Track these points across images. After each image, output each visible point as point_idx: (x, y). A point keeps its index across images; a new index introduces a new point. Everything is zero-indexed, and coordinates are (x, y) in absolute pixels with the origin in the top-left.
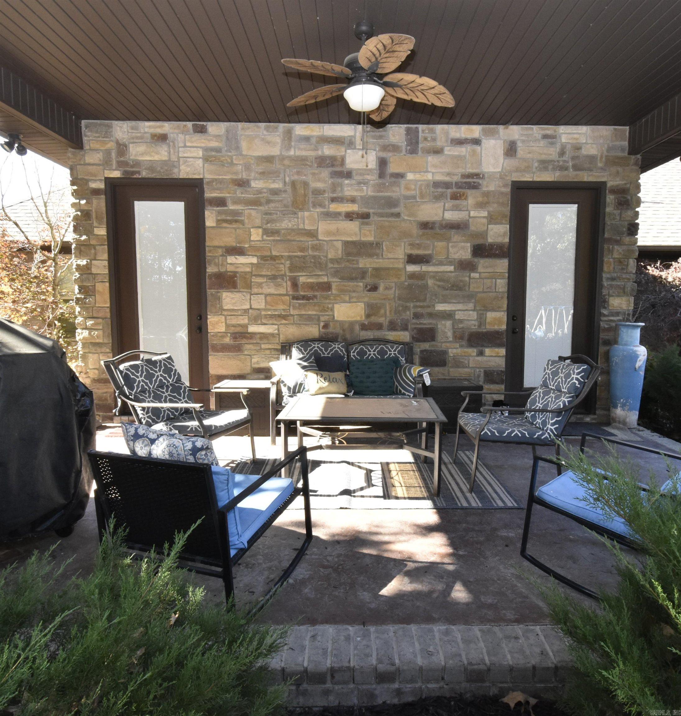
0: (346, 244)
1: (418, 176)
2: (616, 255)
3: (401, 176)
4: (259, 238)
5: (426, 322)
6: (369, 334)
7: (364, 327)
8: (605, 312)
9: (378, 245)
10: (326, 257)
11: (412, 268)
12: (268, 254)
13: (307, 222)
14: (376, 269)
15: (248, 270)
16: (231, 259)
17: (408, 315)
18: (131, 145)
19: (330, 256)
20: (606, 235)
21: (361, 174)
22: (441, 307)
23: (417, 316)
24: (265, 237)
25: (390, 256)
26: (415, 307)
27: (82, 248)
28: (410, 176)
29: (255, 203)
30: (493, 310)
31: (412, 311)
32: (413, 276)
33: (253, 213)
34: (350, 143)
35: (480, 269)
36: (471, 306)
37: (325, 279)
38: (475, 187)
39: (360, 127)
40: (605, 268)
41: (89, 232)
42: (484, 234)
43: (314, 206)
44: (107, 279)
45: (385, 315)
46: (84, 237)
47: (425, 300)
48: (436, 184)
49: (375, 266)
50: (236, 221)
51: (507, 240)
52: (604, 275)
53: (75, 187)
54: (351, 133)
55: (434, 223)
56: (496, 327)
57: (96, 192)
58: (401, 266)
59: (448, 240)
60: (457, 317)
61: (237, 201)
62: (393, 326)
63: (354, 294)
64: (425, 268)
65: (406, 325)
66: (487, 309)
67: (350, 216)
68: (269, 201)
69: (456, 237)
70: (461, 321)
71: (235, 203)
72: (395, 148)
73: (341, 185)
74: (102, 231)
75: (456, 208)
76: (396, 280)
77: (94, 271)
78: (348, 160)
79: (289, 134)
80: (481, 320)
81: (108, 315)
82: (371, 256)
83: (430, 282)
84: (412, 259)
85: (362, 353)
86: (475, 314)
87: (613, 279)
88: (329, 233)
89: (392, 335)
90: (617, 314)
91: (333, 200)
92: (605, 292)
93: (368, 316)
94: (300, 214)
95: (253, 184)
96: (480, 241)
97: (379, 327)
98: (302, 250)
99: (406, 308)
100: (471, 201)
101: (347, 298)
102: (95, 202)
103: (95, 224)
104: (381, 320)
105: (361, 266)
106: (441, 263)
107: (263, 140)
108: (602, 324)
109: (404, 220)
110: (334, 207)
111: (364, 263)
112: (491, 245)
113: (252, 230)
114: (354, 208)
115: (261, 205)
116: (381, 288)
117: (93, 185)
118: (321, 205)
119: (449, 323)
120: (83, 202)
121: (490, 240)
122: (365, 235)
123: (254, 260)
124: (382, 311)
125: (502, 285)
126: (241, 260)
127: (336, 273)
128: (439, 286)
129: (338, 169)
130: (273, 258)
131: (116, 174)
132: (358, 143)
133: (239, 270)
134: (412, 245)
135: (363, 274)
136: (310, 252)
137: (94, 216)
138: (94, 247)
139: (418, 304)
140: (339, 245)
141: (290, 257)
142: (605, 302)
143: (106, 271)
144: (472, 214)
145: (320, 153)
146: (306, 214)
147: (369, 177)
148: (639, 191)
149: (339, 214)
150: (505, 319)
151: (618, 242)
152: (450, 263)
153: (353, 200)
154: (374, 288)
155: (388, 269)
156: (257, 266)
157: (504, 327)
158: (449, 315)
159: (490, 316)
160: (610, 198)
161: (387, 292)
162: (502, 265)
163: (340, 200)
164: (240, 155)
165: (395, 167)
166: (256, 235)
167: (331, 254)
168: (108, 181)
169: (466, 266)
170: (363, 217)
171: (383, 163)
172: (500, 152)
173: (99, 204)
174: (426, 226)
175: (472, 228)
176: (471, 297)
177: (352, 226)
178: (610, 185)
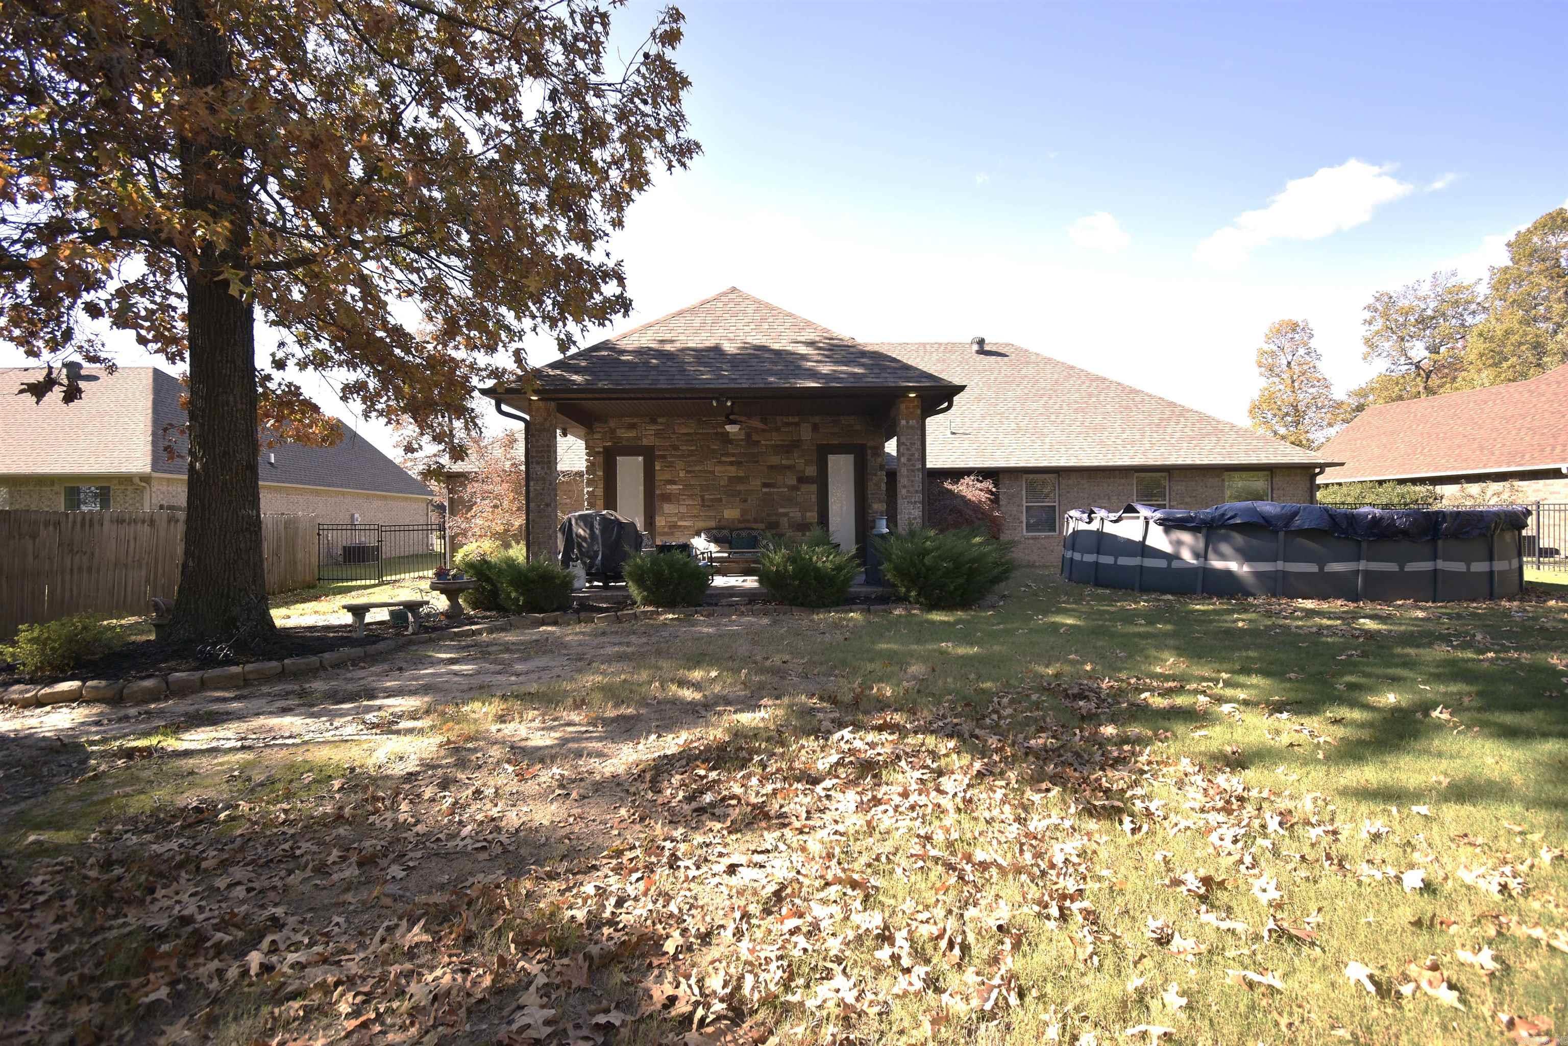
0: (730, 478)
4: (684, 475)
5: (774, 518)
6: (742, 525)
7: (740, 521)
8: (870, 512)
9: (747, 477)
11: (764, 490)
12: (688, 483)
13: (709, 466)
14: (746, 491)
15: (677, 492)
16: (669, 487)
17: (764, 514)
18: (618, 430)
22: (781, 510)
23: (768, 515)
24: (687, 475)
25: (754, 483)
26: (768, 510)
30: (810, 511)
31: (766, 512)
32: (766, 493)
35: (802, 490)
36: (797, 509)
37: (719, 496)
38: (797, 447)
40: (869, 488)
41: (595, 474)
42: (804, 471)
43: (713, 458)
44: (602, 498)
46: (592, 476)
47: (772, 507)
48: (777, 446)
49: (746, 489)
50: (671, 467)
51: (817, 474)
52: (869, 492)
53: (588, 451)
55: (777, 466)
56: (811, 521)
57: (599, 453)
58: (759, 489)
59: (784, 475)
60: (790, 516)
61: (673, 456)
62: (756, 521)
63: (734, 504)
64: (772, 490)
65: (763, 520)
66: (807, 511)
67: (731, 463)
68: (689, 456)
69: (788, 473)
71: (670, 457)
73: (727, 447)
74: (600, 473)
75: (788, 459)
76: (757, 496)
77: (596, 494)
78: (730, 435)
80: (804, 517)
82: (743, 483)
83: (775, 497)
84: (765, 485)
85: (738, 535)
86: (800, 513)
87: (874, 494)
88: (721, 472)
89: (755, 526)
90: (877, 512)
91: (722, 455)
92: (869, 501)
93: (742, 515)
94: (705, 463)
95: (681, 447)
96: (801, 475)
97: (748, 521)
98: (707, 481)
99: (763, 511)
100: (795, 454)
101: (731, 506)
102: (598, 458)
103: (597, 469)
104: (749, 517)
105: (738, 489)
106: (781, 487)
107: (686, 425)
108: (869, 517)
109: (760, 465)
110: (724, 459)
111: (740, 487)
112: (808, 477)
113: (680, 471)
114: (733, 459)
115: (685, 458)
116: (749, 501)
117: (597, 449)
118: (717, 458)
119: (785, 519)
120: (592, 458)
121: (807, 474)
122: (740, 473)
123: (681, 487)
124: (750, 513)
125: (814, 498)
126: (674, 487)
127: (725, 493)
128: (780, 499)
129: (725, 438)
130: (691, 486)
131: (609, 444)
133: (672, 492)
134: (765, 477)
135: (740, 492)
136: (711, 482)
137: (597, 465)
138: (596, 481)
140: (726, 478)
141: (700, 485)
142: (870, 507)
143: (602, 494)
144: (796, 461)
145: (715, 430)
146: (709, 462)
149: (726, 462)
151: (876, 475)
152: (786, 487)
153: (733, 455)
154: (745, 501)
155: (752, 490)
156: (682, 490)
158: (786, 514)
159: (808, 514)
160: (869, 452)
161: (752, 503)
162: (814, 488)
163: (727, 454)
164: (674, 433)
165: (755, 437)
166: (682, 474)
167: (722, 483)
168: (604, 447)
169: (794, 488)
170: (738, 464)
171: (748, 435)
172: (810, 429)
173: (600, 459)
174: (771, 467)
175: (797, 468)
176: (798, 504)
177: (733, 468)
178: (868, 445)
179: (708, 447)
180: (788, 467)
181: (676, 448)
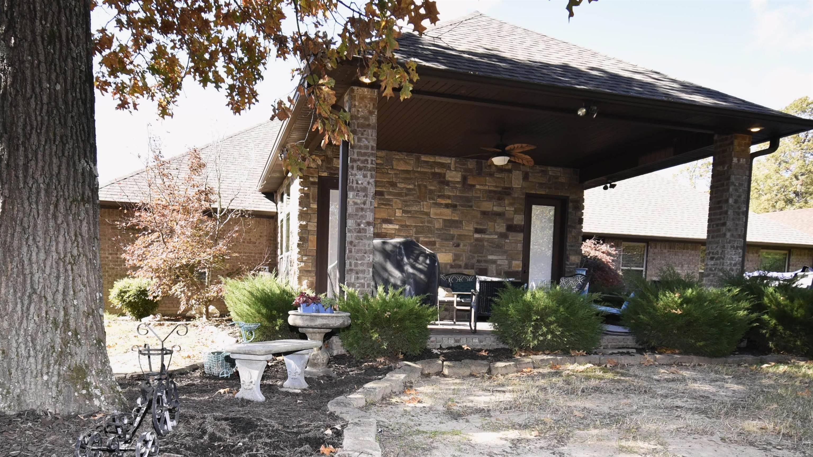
0: (445, 220)
1: (482, 187)
2: (573, 234)
3: (474, 186)
4: (400, 215)
5: (483, 265)
6: (454, 271)
7: (452, 267)
8: (568, 263)
9: (461, 222)
10: (434, 227)
11: (477, 236)
12: (404, 224)
13: (425, 207)
14: (459, 235)
15: (394, 232)
16: (385, 226)
17: (474, 261)
18: (335, 159)
19: (436, 227)
20: (569, 224)
21: (454, 184)
22: (490, 257)
23: (479, 261)
24: (403, 215)
25: (467, 228)
26: (478, 256)
27: (303, 215)
28: (478, 187)
29: (398, 195)
30: (516, 260)
31: (476, 258)
32: (477, 240)
33: (398, 201)
34: (447, 167)
35: (510, 238)
36: (505, 257)
37: (433, 239)
38: (508, 194)
39: (454, 159)
40: (568, 240)
41: (308, 206)
42: (512, 219)
43: (430, 199)
44: (316, 234)
45: (463, 261)
46: (305, 209)
47: (482, 253)
48: (490, 191)
49: (459, 233)
50: (389, 205)
51: (523, 223)
52: (568, 244)
53: (302, 180)
54: (449, 162)
55: (488, 212)
56: (517, 269)
57: (313, 183)
58: (472, 234)
59: (495, 221)
60: (498, 263)
61: (390, 193)
62: (466, 267)
63: (447, 248)
64: (483, 236)
65: (473, 266)
66: (513, 259)
67: (447, 206)
68: (407, 195)
69: (499, 221)
70: (500, 265)
71: (388, 195)
72: (470, 171)
73: (444, 189)
74: (315, 206)
75: (500, 205)
76: (469, 242)
77: (309, 228)
78: (447, 176)
79: (418, 159)
80: (510, 265)
81: (315, 254)
82: (457, 227)
83: (486, 244)
84: (477, 231)
85: (454, 280)
86: (507, 262)
87: (572, 246)
88: (436, 214)
89: (466, 272)
90: (573, 264)
91: (439, 197)
92: (568, 253)
93: (454, 260)
94: (422, 203)
95: (398, 185)
96: (510, 223)
97: (460, 267)
98: (422, 222)
99: (473, 257)
100: (506, 202)
101: (444, 250)
102: (312, 189)
103: (311, 202)
104: (460, 263)
105: (451, 233)
106: (491, 234)
107: (405, 161)
108: (566, 269)
109: (474, 210)
110: (440, 201)
111: (453, 231)
112: (516, 225)
113: (397, 210)
114: (449, 201)
115: (402, 196)
116: (461, 246)
117: (311, 179)
118: (433, 199)
119: (494, 266)
120: (306, 189)
121: (515, 223)
122: (454, 217)
123: (397, 227)
124: (461, 258)
125: (520, 247)
126: (391, 226)
127: (439, 236)
128: (490, 246)
129: (442, 179)
130: (407, 226)
131: (325, 174)
132: (452, 167)
133: (389, 232)
134: (477, 223)
135: (452, 237)
136: (426, 224)
137: (311, 197)
138: (310, 214)
139: (479, 255)
140: (441, 221)
141: (416, 227)
142: (568, 258)
143: (316, 229)
144: (507, 208)
145: (433, 171)
146: (425, 203)
147: (457, 185)
148: (583, 202)
149: (442, 204)
150: (521, 265)
151: (575, 228)
152: (496, 233)
153: (449, 197)
154: (458, 245)
155: (465, 235)
156: (398, 230)
157: (521, 269)
158: (494, 262)
159: (515, 263)
160: (571, 205)
161: (465, 248)
162: (520, 236)
163: (443, 197)
164: (392, 169)
165: (470, 181)
166: (399, 213)
167: (437, 226)
168: (320, 177)
169: (503, 236)
170: (454, 207)
171: (464, 178)
172: (521, 177)
173: (314, 190)
174: (484, 213)
175: (507, 216)
176: (505, 252)
177: (448, 211)
178: (570, 198)
179: (426, 186)
180: (500, 215)
181: (393, 185)
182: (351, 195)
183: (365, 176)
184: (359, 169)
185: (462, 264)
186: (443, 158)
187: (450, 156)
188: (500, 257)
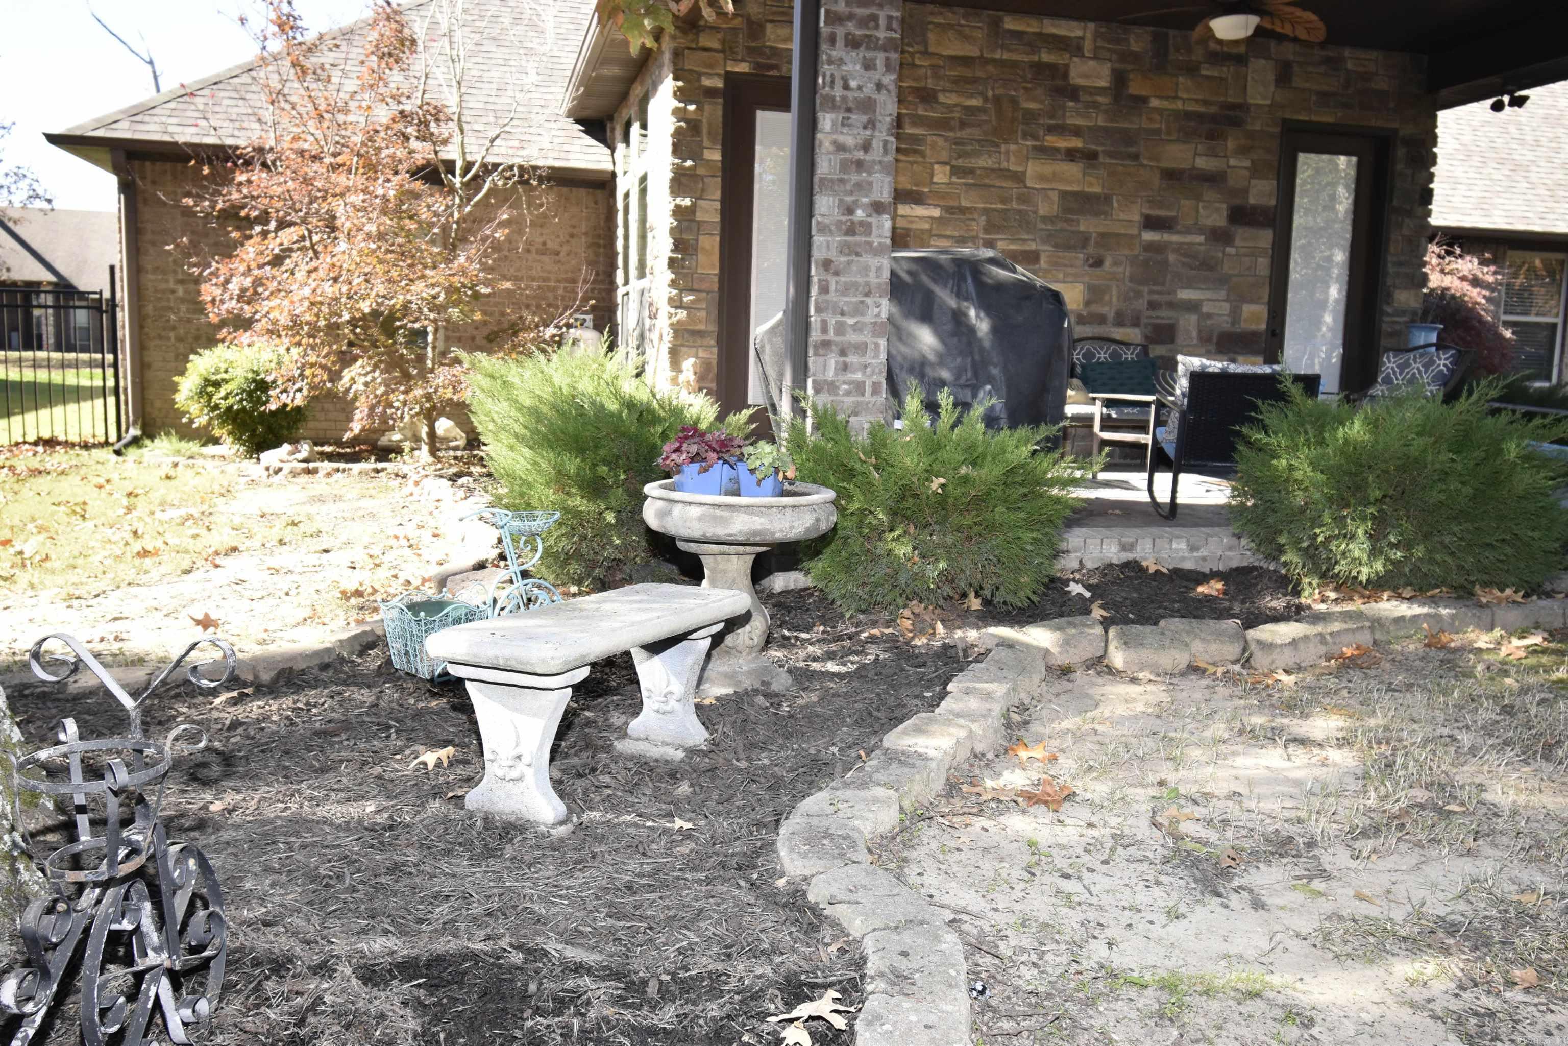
0: (1064, 195)
1: (1165, 104)
2: (1405, 232)
3: (1144, 100)
4: (945, 180)
5: (1165, 315)
6: (1088, 331)
7: (1081, 320)
8: (1389, 310)
9: (1106, 199)
10: (1035, 212)
11: (1149, 236)
12: (956, 204)
13: (1012, 159)
14: (1102, 235)
15: (927, 226)
16: (903, 209)
17: (1141, 304)
18: (769, 26)
19: (1041, 212)
20: (1395, 203)
21: (1091, 94)
22: (1184, 294)
23: (1152, 305)
24: (954, 179)
25: (1122, 216)
26: (1151, 292)
27: (684, 180)
28: (1155, 103)
29: (942, 124)
30: (1252, 301)
31: (1147, 297)
32: (1150, 247)
33: (940, 142)
34: (1072, 47)
35: (1238, 242)
36: (1222, 294)
37: (1033, 246)
38: (1236, 123)
39: (1091, 26)
40: (1392, 249)
41: (696, 155)
42: (1245, 191)
43: (1025, 136)
44: (717, 231)
45: (1110, 302)
46: (689, 163)
47: (1163, 284)
48: (1188, 115)
49: (1101, 229)
50: (916, 152)
51: (1273, 202)
52: (1390, 259)
53: (680, 84)
54: (1079, 33)
55: (1182, 172)
56: (1253, 327)
57: (711, 92)
58: (1134, 231)
59: (1198, 198)
60: (1205, 309)
61: (918, 122)
62: (1120, 321)
63: (1069, 270)
64: (1167, 237)
65: (1138, 318)
66: (1244, 299)
67: (1071, 155)
68: (963, 125)
69: (1209, 195)
70: (1209, 316)
71: (914, 124)
72: (1135, 58)
73: (1064, 108)
74: (715, 155)
75: (1212, 153)
76: (1127, 252)
77: (699, 216)
78: (1072, 73)
79: (996, 24)
80: (1235, 314)
81: (716, 287)
82: (1097, 214)
83: (1172, 258)
84: (1151, 223)
85: (1088, 355)
86: (1227, 306)
87: (1400, 264)
88: (1042, 178)
89: (1118, 333)
90: (1403, 313)
91: (1051, 130)
92: (1389, 281)
93: (1087, 303)
94: (1003, 148)
95: (942, 98)
96: (1237, 202)
97: (1101, 320)
98: (1004, 201)
99: (1138, 294)
100: (1231, 144)
101: (1061, 276)
102: (707, 107)
103: (706, 143)
104: (1104, 310)
105: (1082, 228)
106: (1188, 231)
107: (960, 33)
108: (1385, 327)
109: (1143, 166)
110: (1052, 141)
111: (1087, 225)
112: (1254, 208)
113: (936, 167)
114: (1076, 143)
115: (952, 129)
116: (1107, 263)
117: (707, 82)
118: (1035, 138)
119: (1194, 318)
120: (692, 108)
121: (1252, 201)
122: (1091, 185)
123: (936, 213)
124: (1107, 298)
125: (1263, 265)
126: (920, 211)
127: (1049, 238)
128: (1184, 264)
129: (1059, 83)
130: (962, 210)
131: (743, 68)
132: (1088, 46)
133: (914, 226)
134: (1152, 202)
135: (1084, 240)
136: (1014, 205)
137: (705, 131)
138: (702, 177)
139: (1155, 288)
140: (1055, 196)
141: (986, 211)
142: (1389, 295)
143: (718, 218)
144: (1232, 162)
145: (1036, 58)
146: (1013, 147)
147: (1100, 99)
148: (1435, 144)
149: (1057, 150)
150: (1265, 315)
151: (1410, 214)
152: (1200, 231)
153: (1077, 132)
154: (1098, 263)
155: (1118, 235)
156: (940, 221)
157: (1263, 326)
158: (1193, 307)
159: (1248, 309)
160: (1401, 152)
161: (1115, 269)
162: (1265, 238)
163: (1060, 130)
164: (926, 53)
165: (1136, 87)
166: (941, 175)
167: (1044, 209)
168: (729, 77)
169: (1220, 237)
170: (1089, 157)
171: (1120, 80)
172: (1271, 77)
173: (714, 112)
174: (1171, 175)
175: (1231, 182)
176: (1223, 281)
177: (1072, 170)
178: (1401, 133)
179: (1014, 101)
180: (1213, 179)
181: (927, 97)
182: (826, 121)
183: (868, 66)
184: (853, 43)
185: (1108, 311)
186: (1063, 23)
187: (1081, 17)
188: (1208, 295)
